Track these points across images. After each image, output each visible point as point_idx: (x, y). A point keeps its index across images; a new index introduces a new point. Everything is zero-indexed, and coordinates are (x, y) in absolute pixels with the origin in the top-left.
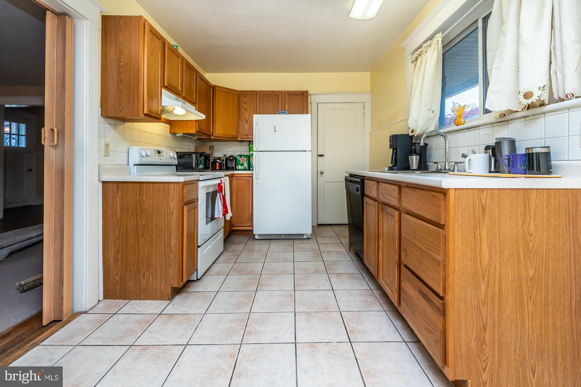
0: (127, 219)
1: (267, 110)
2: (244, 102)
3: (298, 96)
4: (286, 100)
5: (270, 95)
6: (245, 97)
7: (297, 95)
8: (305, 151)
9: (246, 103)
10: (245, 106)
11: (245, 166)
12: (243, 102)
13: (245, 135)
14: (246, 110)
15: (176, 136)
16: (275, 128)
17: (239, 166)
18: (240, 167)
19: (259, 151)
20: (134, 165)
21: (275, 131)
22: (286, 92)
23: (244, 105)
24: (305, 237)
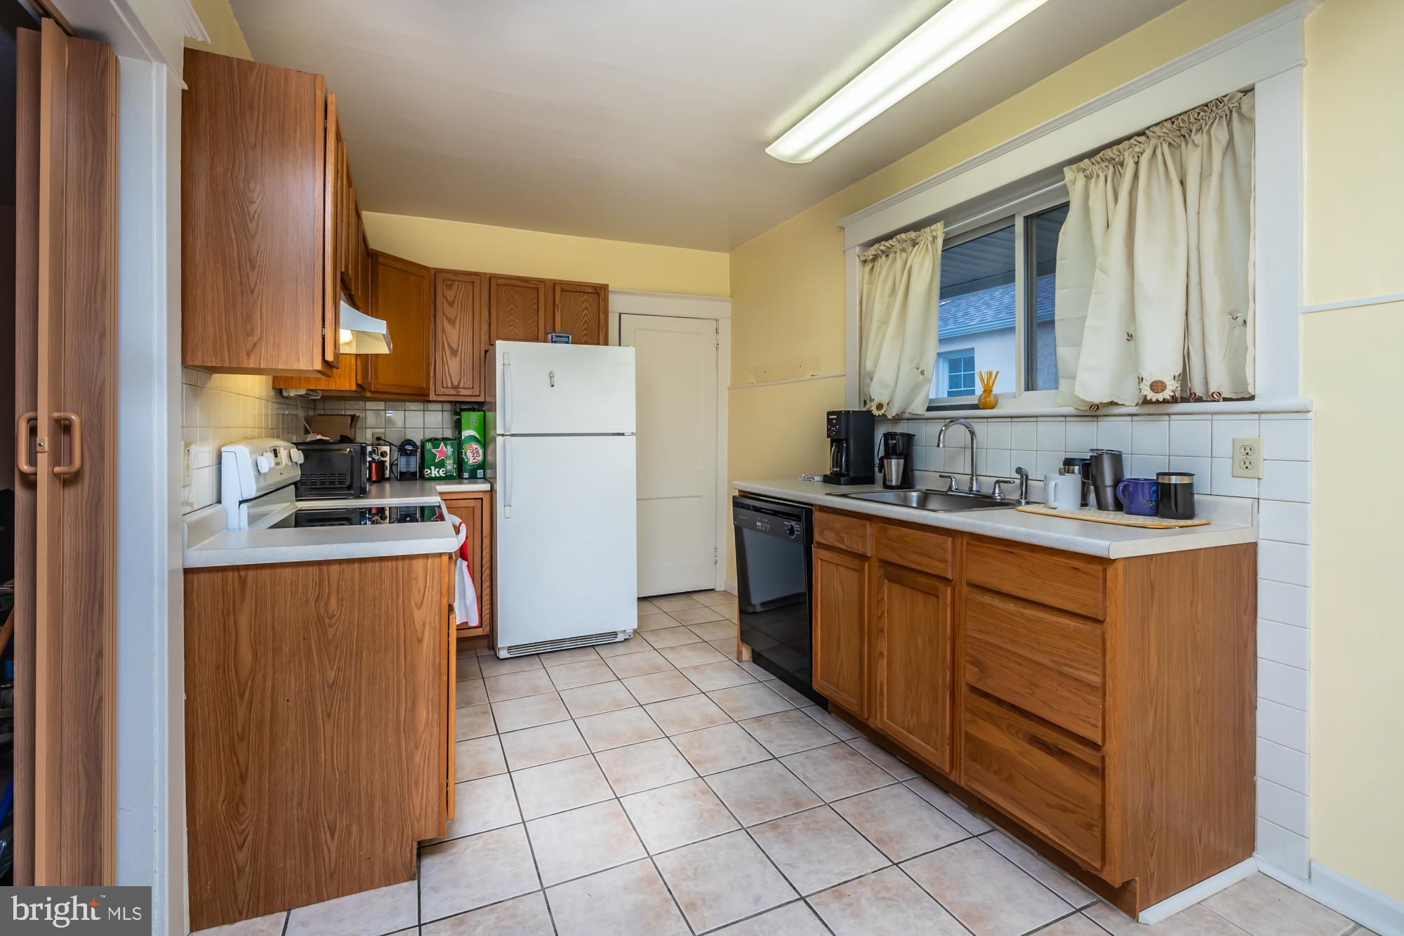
0: (274, 673)
1: (510, 324)
2: (446, 299)
3: (586, 296)
4: (557, 303)
5: (517, 288)
6: (450, 287)
7: (582, 294)
8: (623, 434)
9: (451, 304)
10: (451, 312)
11: (449, 467)
12: (444, 300)
13: (450, 385)
14: (452, 322)
15: (285, 394)
16: (551, 376)
17: (433, 468)
18: (434, 472)
19: (514, 435)
20: (241, 503)
21: (553, 386)
22: (555, 284)
23: (448, 309)
24: (621, 637)
